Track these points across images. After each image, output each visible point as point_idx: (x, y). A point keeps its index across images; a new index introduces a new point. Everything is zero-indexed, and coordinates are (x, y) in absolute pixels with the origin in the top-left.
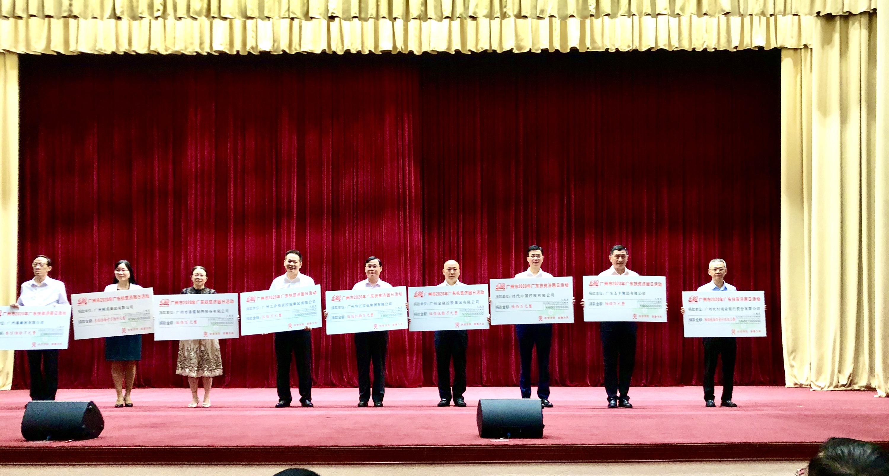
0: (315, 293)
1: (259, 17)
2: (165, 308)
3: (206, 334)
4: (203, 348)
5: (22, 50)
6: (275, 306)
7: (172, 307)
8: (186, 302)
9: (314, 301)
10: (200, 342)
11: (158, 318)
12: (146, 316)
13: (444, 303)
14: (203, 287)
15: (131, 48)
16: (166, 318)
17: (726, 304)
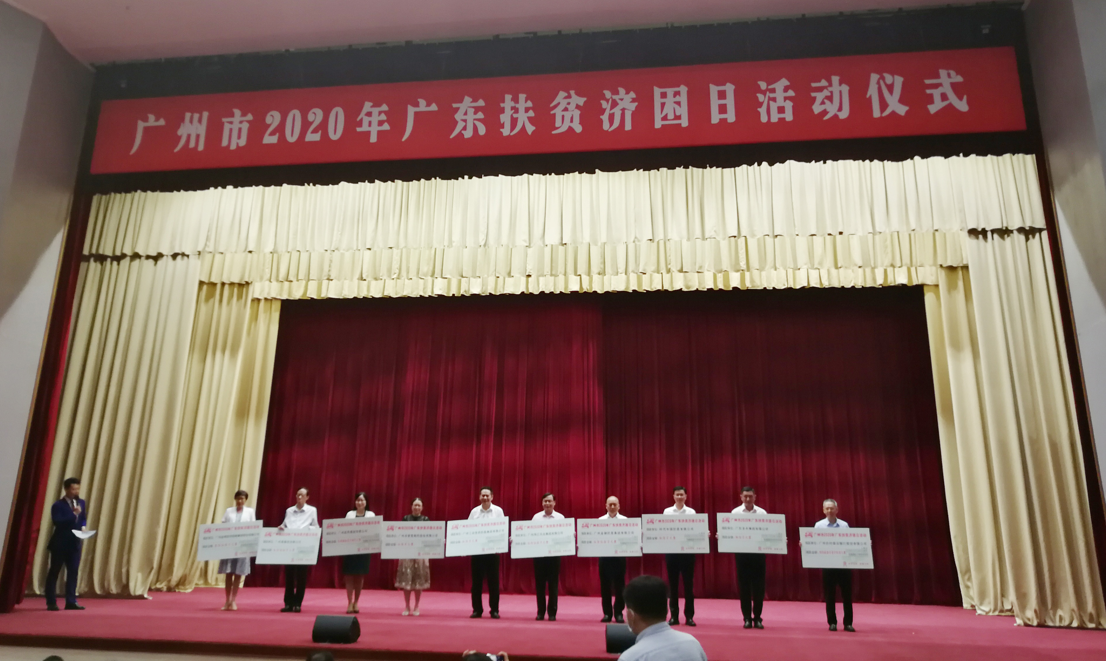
0: (504, 523)
1: (472, 277)
2: (390, 532)
3: (419, 554)
4: (416, 566)
5: (285, 297)
6: (473, 533)
7: (396, 532)
8: (407, 528)
9: (503, 530)
10: (414, 561)
11: (384, 539)
12: (376, 538)
13: (606, 533)
14: (419, 515)
15: (369, 293)
16: (391, 540)
17: (837, 539)
